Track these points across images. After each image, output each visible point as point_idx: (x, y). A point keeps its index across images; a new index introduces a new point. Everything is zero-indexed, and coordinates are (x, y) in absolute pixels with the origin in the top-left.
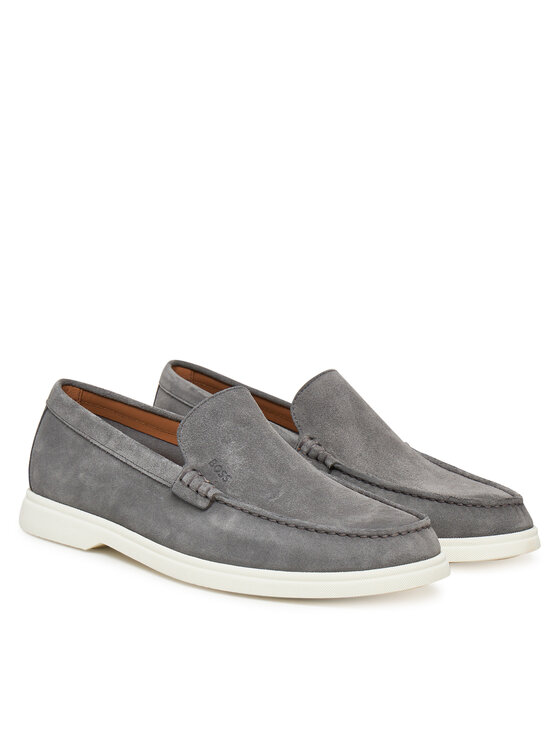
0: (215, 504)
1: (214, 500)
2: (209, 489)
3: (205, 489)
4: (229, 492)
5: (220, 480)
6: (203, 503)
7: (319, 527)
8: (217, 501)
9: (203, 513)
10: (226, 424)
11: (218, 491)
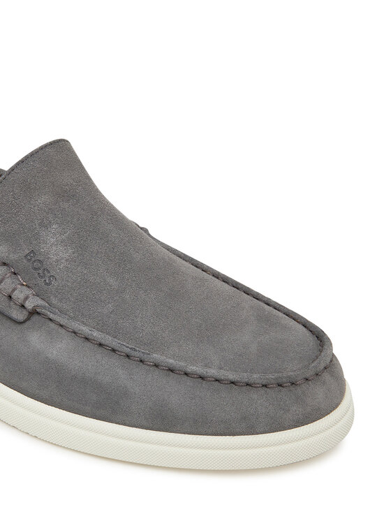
0: (35, 318)
1: (34, 313)
2: (27, 298)
3: (22, 296)
4: (54, 301)
5: (41, 282)
6: (19, 315)
7: (192, 368)
8: (38, 313)
9: (19, 327)
10: (44, 199)
11: (40, 302)
